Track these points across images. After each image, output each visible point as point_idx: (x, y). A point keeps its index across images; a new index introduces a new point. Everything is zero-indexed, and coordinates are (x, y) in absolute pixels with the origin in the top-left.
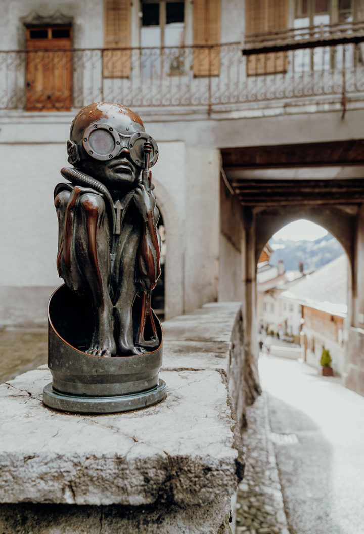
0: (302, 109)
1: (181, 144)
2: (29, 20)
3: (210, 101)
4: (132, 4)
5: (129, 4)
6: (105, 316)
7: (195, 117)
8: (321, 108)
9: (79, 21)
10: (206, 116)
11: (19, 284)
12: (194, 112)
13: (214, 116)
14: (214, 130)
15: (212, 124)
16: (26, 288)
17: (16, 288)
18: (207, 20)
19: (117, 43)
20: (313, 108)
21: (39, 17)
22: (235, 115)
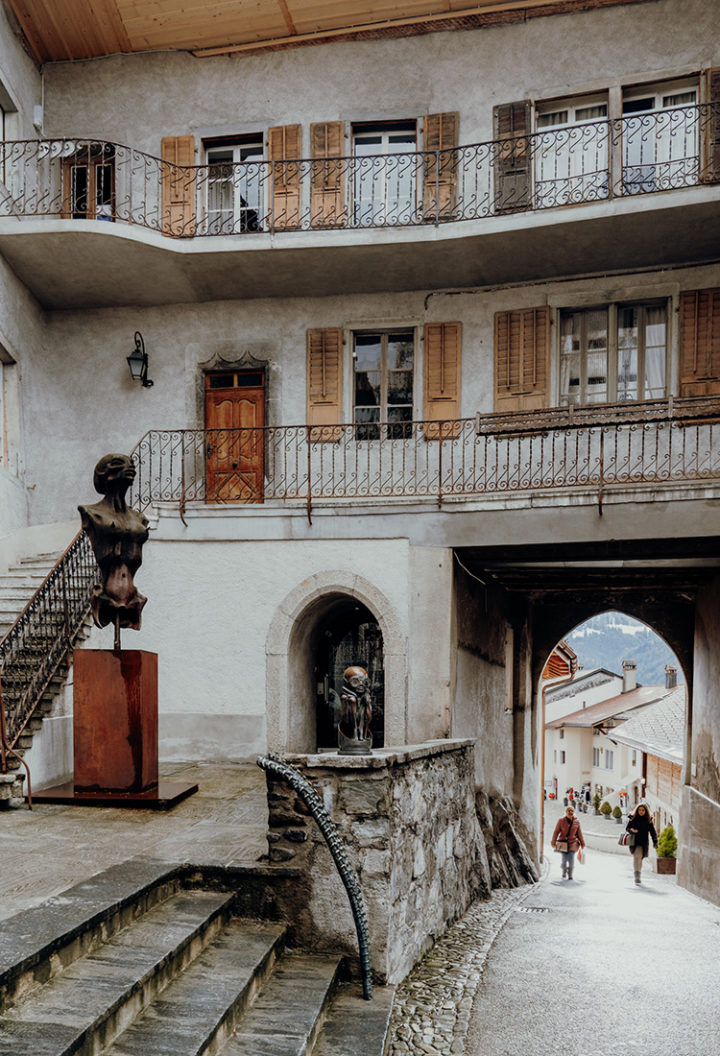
0: (552, 502)
1: (406, 542)
2: (211, 365)
3: (440, 490)
4: (344, 343)
5: (340, 343)
6: (356, 730)
7: (421, 508)
8: (575, 501)
9: (274, 367)
10: (436, 508)
11: (209, 713)
12: (421, 503)
13: (445, 508)
14: (445, 525)
15: (443, 517)
16: (218, 717)
17: (206, 717)
18: (443, 365)
19: (323, 396)
20: (566, 502)
21: (223, 362)
22: (471, 507)
